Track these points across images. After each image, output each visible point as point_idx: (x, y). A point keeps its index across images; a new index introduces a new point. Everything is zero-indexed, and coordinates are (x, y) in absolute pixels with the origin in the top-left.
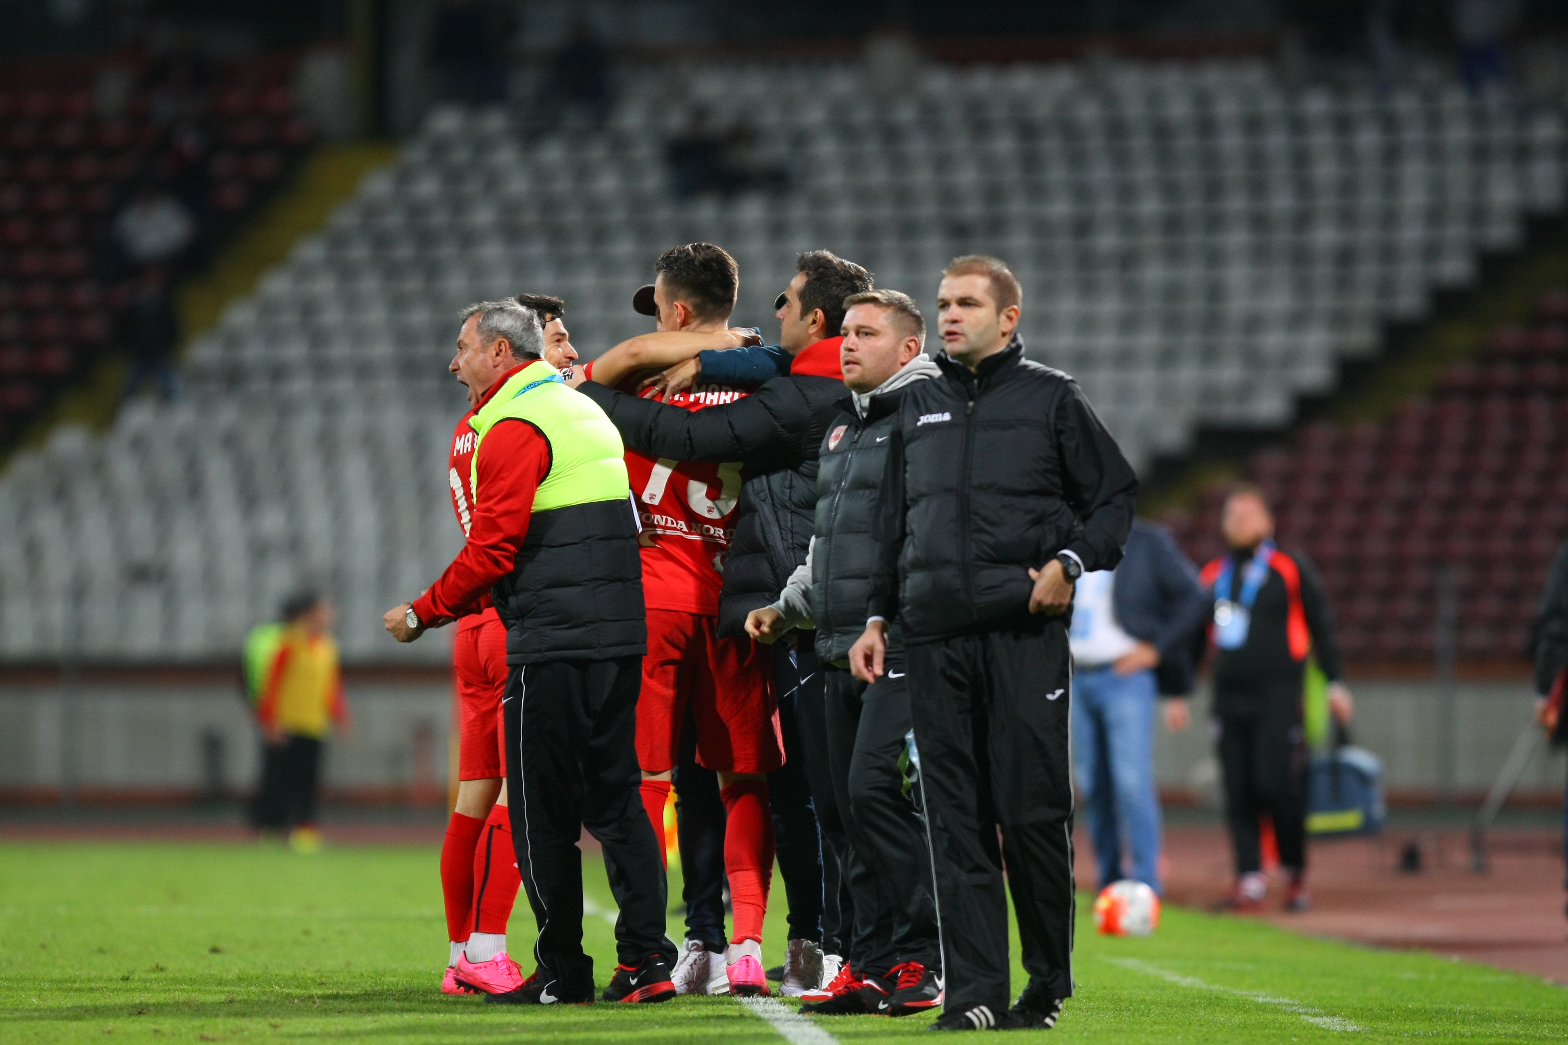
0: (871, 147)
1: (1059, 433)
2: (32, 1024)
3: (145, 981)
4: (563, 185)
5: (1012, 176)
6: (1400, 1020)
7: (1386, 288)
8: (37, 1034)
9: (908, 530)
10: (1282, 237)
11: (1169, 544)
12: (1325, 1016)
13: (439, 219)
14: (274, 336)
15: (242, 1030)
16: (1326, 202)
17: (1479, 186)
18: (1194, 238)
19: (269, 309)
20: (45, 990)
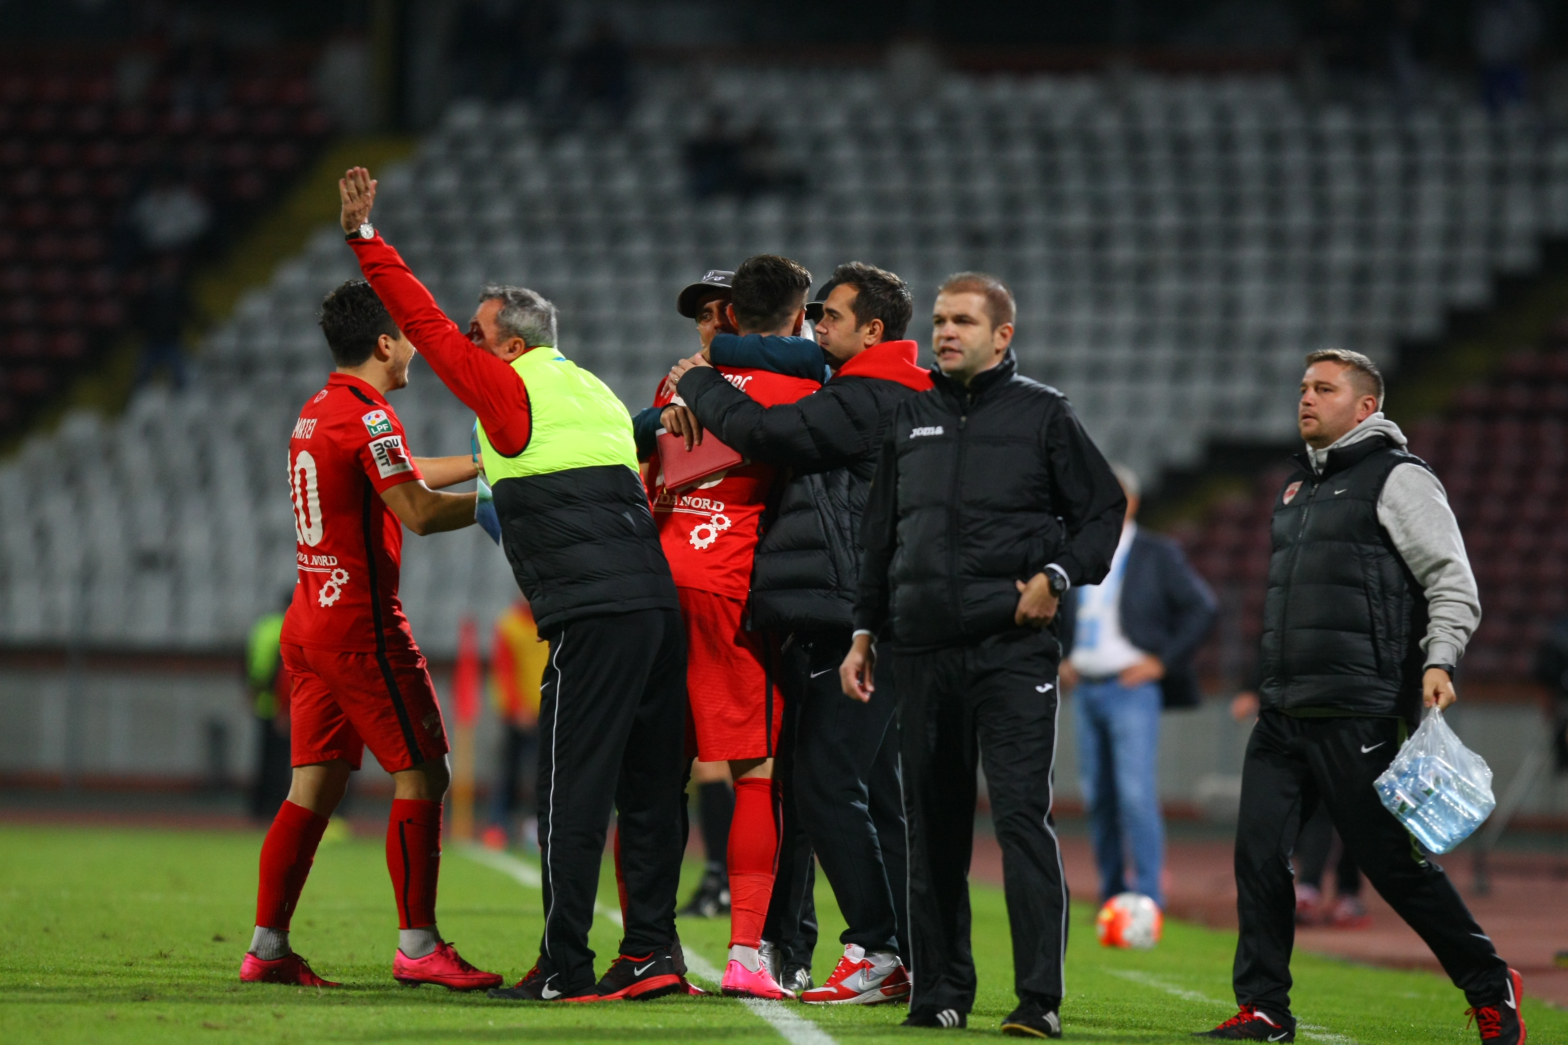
0: (890, 154)
1: (1050, 450)
2: (36, 1007)
3: (148, 965)
4: (581, 184)
5: (1029, 186)
6: (1402, 1039)
7: (1401, 307)
8: (40, 1018)
9: (898, 540)
10: (1298, 254)
11: (1179, 558)
12: (1327, 1033)
13: (455, 214)
14: (288, 327)
15: (245, 1019)
16: (1343, 220)
17: (1497, 209)
18: (1210, 253)
19: (284, 300)
20: (47, 974)
